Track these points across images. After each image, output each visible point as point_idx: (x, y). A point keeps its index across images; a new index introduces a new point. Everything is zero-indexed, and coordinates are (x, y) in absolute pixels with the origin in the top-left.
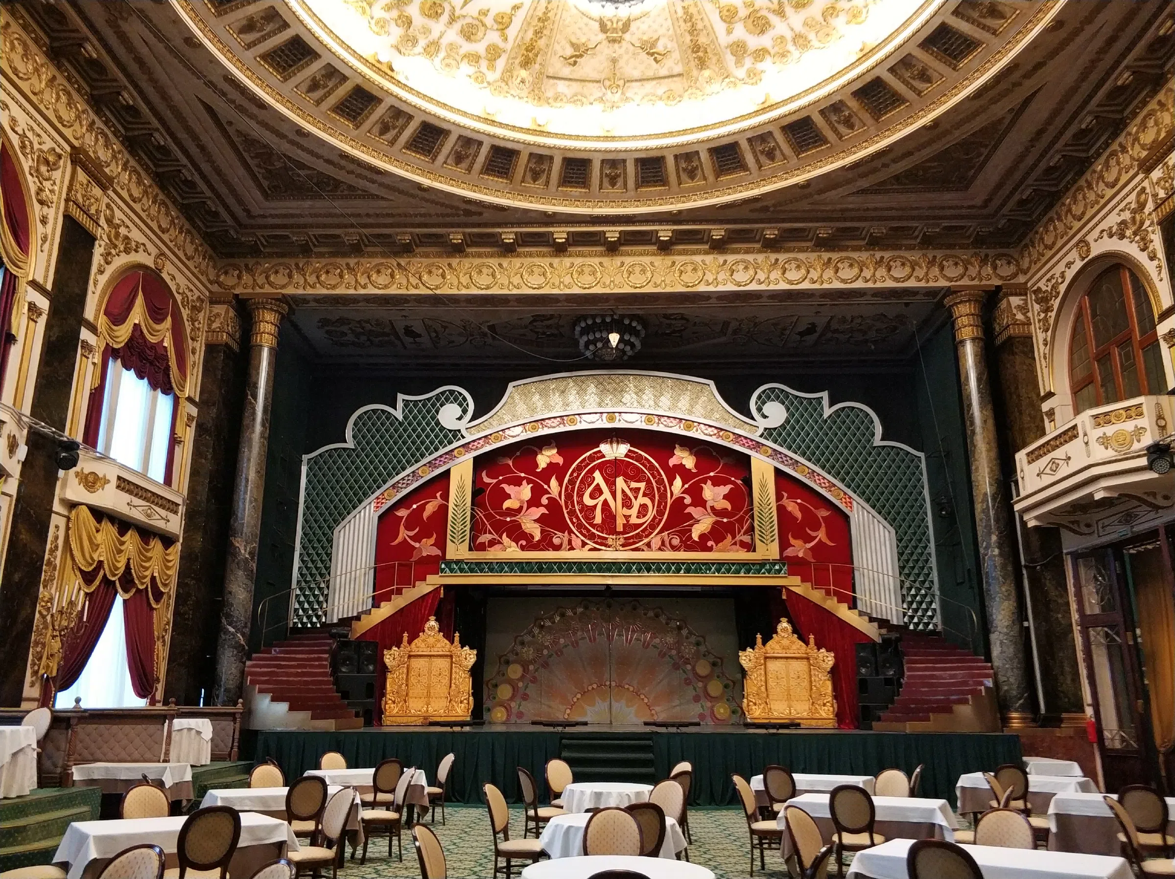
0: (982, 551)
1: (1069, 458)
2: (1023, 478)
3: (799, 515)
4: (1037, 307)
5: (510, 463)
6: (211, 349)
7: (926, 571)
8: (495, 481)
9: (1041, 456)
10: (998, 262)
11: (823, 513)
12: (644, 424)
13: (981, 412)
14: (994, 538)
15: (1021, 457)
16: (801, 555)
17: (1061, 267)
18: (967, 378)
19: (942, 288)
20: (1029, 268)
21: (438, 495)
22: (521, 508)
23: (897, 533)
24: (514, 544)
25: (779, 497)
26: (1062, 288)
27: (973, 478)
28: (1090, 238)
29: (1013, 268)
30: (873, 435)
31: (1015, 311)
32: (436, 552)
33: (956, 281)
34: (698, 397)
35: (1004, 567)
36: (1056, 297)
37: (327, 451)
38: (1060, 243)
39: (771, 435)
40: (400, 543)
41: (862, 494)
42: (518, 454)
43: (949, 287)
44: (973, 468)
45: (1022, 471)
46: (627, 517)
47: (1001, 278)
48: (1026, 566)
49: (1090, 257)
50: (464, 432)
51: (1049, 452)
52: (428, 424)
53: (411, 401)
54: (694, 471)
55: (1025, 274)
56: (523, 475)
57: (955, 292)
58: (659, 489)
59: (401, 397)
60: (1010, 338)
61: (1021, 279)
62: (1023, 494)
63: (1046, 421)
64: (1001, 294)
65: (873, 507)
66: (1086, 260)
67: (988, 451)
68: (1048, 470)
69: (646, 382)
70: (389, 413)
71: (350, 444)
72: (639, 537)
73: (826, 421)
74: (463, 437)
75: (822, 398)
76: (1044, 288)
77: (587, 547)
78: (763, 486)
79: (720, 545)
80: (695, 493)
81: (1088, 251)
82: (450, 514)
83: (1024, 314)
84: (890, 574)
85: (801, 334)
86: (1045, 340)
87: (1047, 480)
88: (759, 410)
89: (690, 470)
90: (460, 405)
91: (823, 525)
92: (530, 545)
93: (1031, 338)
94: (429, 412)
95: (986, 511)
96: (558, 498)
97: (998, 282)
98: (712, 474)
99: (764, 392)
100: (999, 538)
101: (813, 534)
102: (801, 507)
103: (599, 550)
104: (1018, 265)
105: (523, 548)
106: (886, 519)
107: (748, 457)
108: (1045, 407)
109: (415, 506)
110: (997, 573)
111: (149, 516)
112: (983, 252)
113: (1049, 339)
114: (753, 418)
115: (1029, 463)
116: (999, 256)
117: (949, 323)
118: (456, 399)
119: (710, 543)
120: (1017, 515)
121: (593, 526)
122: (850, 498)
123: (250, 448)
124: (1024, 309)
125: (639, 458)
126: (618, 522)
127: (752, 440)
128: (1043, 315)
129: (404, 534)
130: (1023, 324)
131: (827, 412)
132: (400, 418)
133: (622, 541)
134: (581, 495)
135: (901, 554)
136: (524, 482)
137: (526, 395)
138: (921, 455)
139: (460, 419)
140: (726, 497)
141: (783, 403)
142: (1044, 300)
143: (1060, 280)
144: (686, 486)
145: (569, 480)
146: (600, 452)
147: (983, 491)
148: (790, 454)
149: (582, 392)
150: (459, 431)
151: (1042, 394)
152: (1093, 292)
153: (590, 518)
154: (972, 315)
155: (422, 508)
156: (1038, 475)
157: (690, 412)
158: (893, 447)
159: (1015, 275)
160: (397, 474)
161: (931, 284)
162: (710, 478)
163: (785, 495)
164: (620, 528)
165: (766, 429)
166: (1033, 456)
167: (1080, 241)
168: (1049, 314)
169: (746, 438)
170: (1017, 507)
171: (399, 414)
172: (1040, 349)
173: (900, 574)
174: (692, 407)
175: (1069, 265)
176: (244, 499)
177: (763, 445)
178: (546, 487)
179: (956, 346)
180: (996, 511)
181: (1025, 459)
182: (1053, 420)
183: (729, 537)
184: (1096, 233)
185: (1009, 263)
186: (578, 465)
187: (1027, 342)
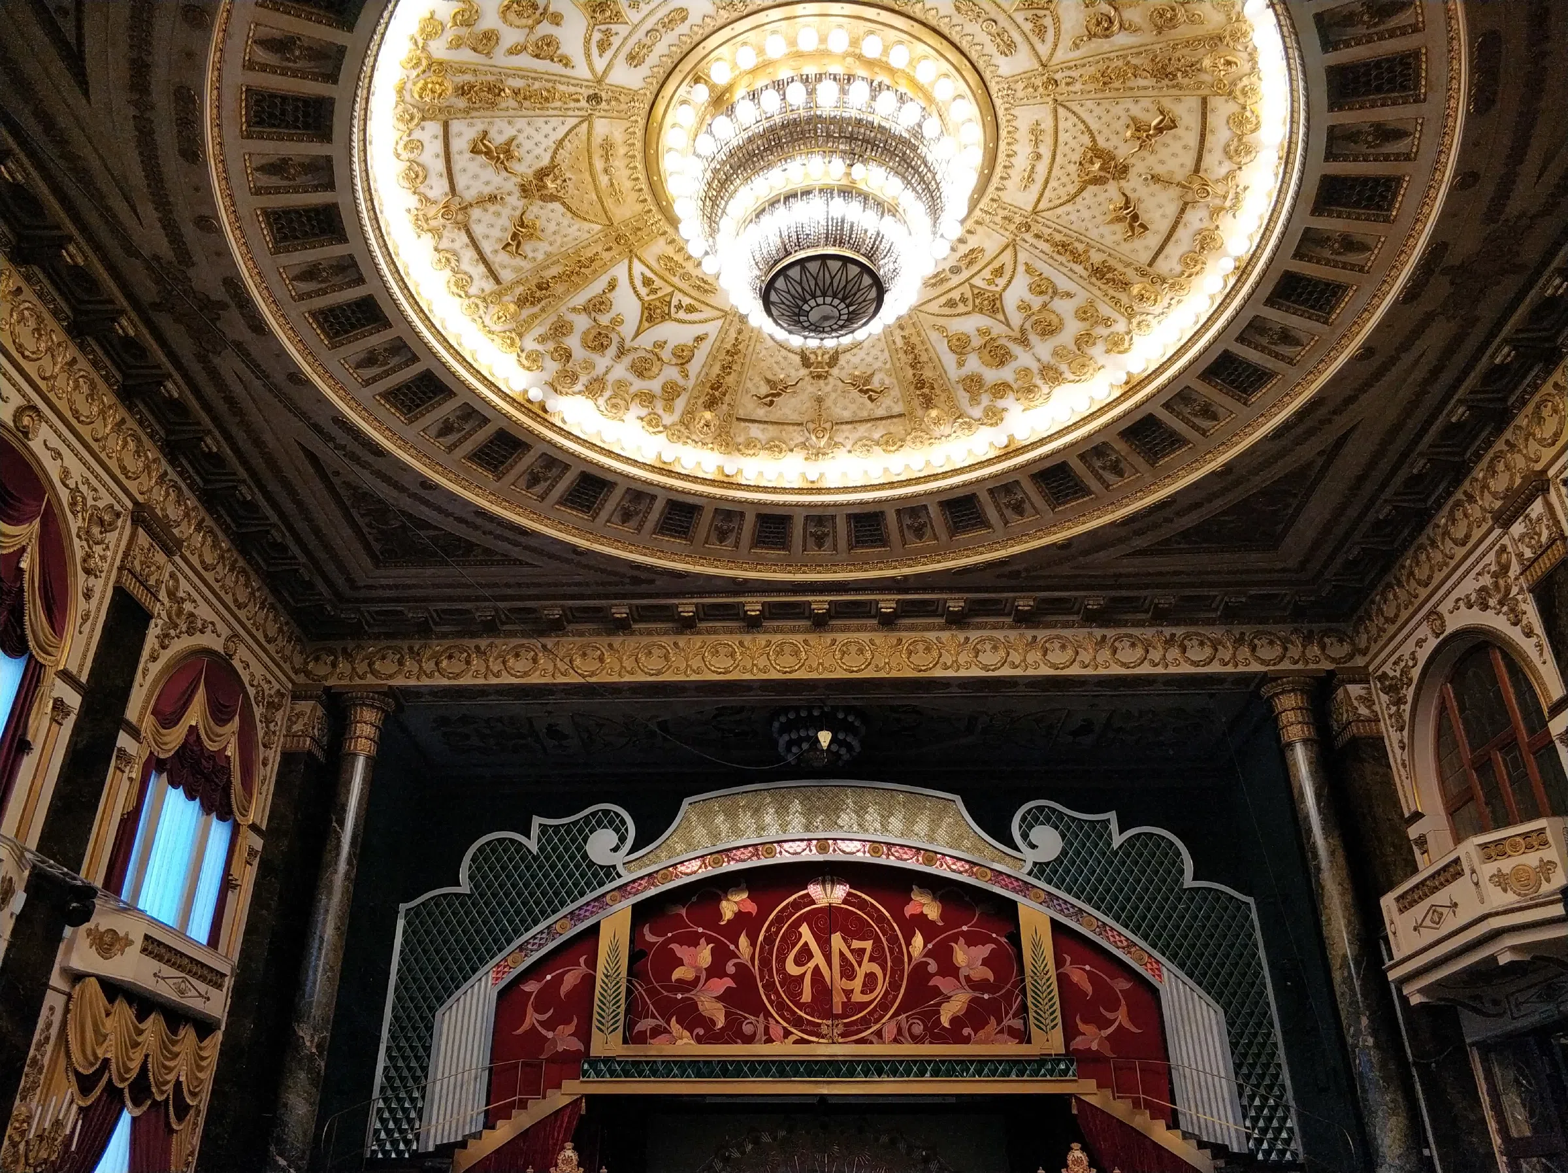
0: (1350, 1041)
1: (1456, 905)
2: (1394, 933)
3: (1089, 988)
4: (1384, 698)
5: (683, 912)
6: (288, 758)
7: (1272, 1070)
8: (661, 939)
9: (1416, 902)
10: (1326, 640)
11: (1122, 985)
12: (867, 855)
13: (1326, 839)
14: (1364, 1021)
15: (1388, 902)
16: (1094, 1047)
17: (1410, 644)
18: (1302, 794)
19: (1256, 674)
20: (1367, 648)
21: (582, 960)
22: (697, 978)
23: (1226, 1013)
24: (686, 1033)
25: (1059, 963)
26: (1416, 673)
27: (1325, 934)
28: (1443, 609)
29: (1346, 648)
30: (1182, 872)
31: (1356, 703)
32: (576, 1045)
33: (1274, 664)
34: (941, 819)
35: (1383, 1066)
36: (1409, 685)
37: (432, 898)
38: (1404, 615)
39: (1042, 872)
40: (526, 1032)
41: (1173, 958)
42: (694, 899)
43: (1266, 673)
44: (1323, 919)
45: (1392, 923)
46: (848, 993)
47: (1333, 660)
48: (1415, 1064)
49: (1446, 634)
50: (620, 869)
51: (1427, 896)
52: (572, 858)
53: (551, 826)
54: (941, 924)
55: (1365, 655)
56: (700, 930)
57: (1275, 679)
58: (891, 951)
59: (537, 821)
60: (1354, 740)
61: (1360, 661)
62: (1398, 956)
63: (1417, 851)
64: (1335, 681)
65: (1190, 975)
66: (1442, 637)
67: (1342, 894)
68: (1428, 922)
69: (869, 797)
70: (520, 843)
71: (465, 887)
72: (865, 1023)
73: (1115, 853)
74: (619, 876)
75: (1108, 820)
76: (1391, 674)
77: (792, 1038)
78: (1036, 945)
79: (981, 1033)
80: (942, 954)
81: (1443, 625)
82: (598, 989)
83: (1369, 707)
84: (1223, 1074)
85: (1075, 733)
86: (1401, 741)
87: (1429, 936)
88: (1025, 836)
89: (933, 922)
90: (617, 830)
91: (1123, 1002)
92: (711, 1036)
93: (1382, 739)
94: (573, 840)
95: (1348, 980)
96: (749, 964)
97: (1331, 667)
98: (965, 928)
99: (1029, 812)
100: (1371, 1020)
101: (1110, 1016)
102: (1091, 976)
103: (809, 1042)
104: (1353, 643)
105: (699, 1040)
106: (1209, 993)
107: (1014, 904)
108: (1413, 832)
109: (549, 977)
110: (1375, 1075)
111: (182, 992)
112: (1306, 627)
113: (1406, 741)
114: (1016, 848)
115: (1401, 911)
116: (1326, 633)
117: (1271, 721)
118: (611, 823)
119: (966, 1031)
120: (1393, 986)
121: (801, 1006)
122: (1158, 962)
123: (330, 894)
124: (1368, 701)
125: (862, 905)
126: (835, 1000)
127: (1017, 879)
128: (1394, 709)
129: (532, 1018)
130: (1369, 720)
131: (1117, 840)
132: (535, 849)
133: (841, 1029)
134: (782, 961)
135: (1234, 1045)
136: (703, 940)
137: (707, 817)
138: (1250, 900)
139: (615, 850)
140: (986, 962)
141: (1057, 828)
142: (1393, 689)
143: (1411, 663)
144: (930, 946)
145: (765, 937)
146: (808, 895)
147: (1341, 953)
148: (1070, 899)
149: (782, 810)
150: (614, 867)
151: (1407, 815)
152: (1457, 677)
153: (795, 996)
154: (1300, 708)
155: (559, 980)
156: (1415, 929)
157: (932, 840)
158: (1211, 889)
159: (1351, 656)
160: (527, 930)
161: (1241, 669)
162: (963, 933)
163: (1068, 959)
164: (838, 1009)
165: (1035, 864)
166: (1406, 902)
167: (1432, 612)
168: (1402, 707)
169: (1009, 876)
170: (1392, 975)
171: (533, 845)
172: (1396, 755)
173: (1237, 1074)
174: (933, 831)
175: (1420, 643)
176: (316, 966)
177: (1034, 886)
178: (732, 947)
179: (1283, 751)
180: (1362, 980)
181: (1394, 907)
182: (1426, 851)
183: (993, 1020)
184: (1449, 603)
185: (1341, 641)
186: (777, 916)
187: (1377, 744)
